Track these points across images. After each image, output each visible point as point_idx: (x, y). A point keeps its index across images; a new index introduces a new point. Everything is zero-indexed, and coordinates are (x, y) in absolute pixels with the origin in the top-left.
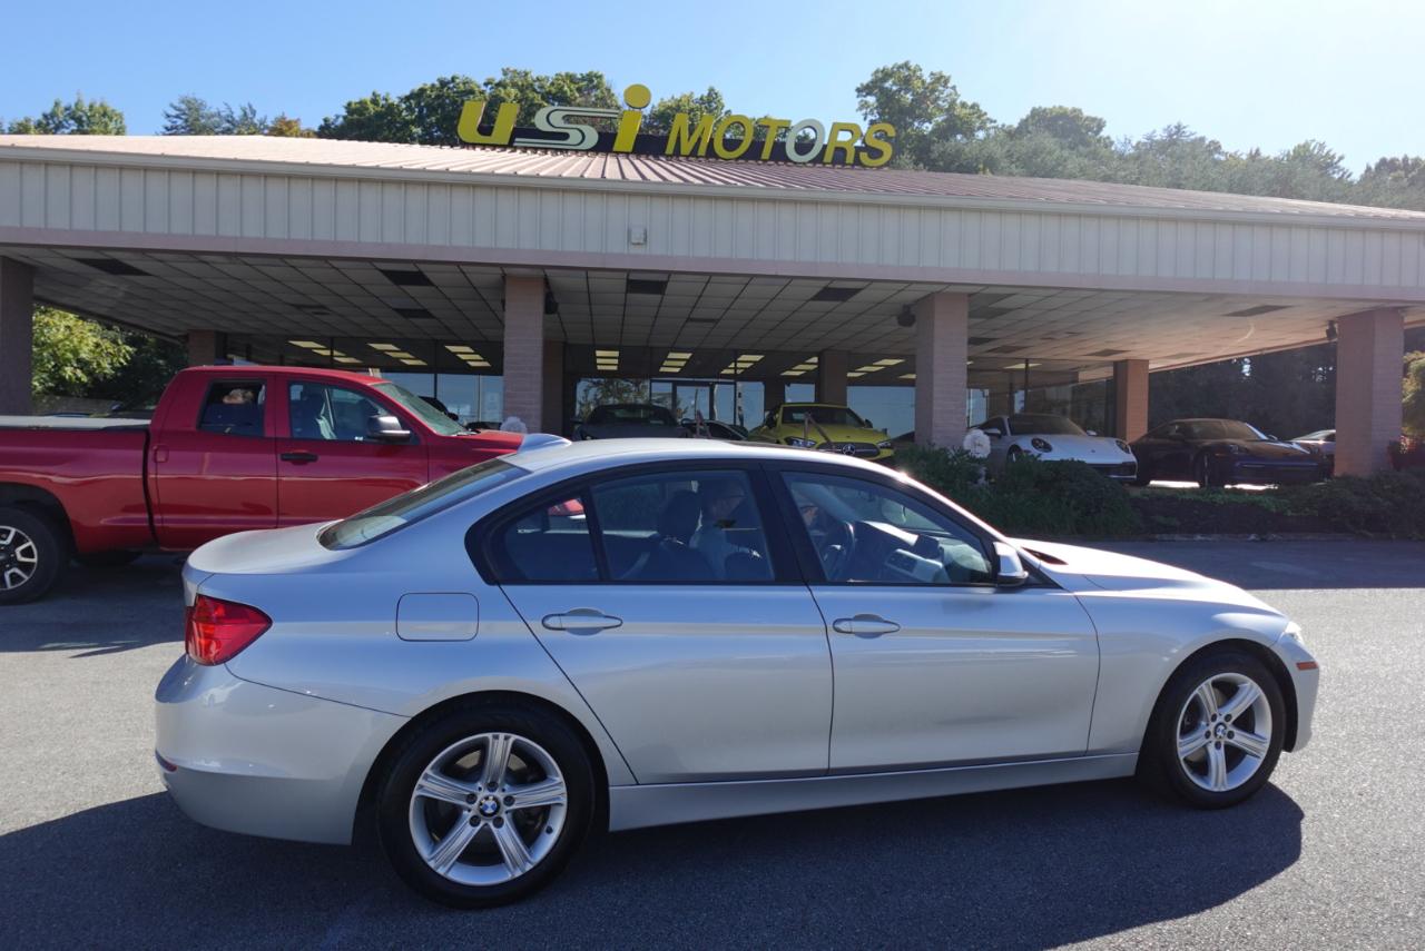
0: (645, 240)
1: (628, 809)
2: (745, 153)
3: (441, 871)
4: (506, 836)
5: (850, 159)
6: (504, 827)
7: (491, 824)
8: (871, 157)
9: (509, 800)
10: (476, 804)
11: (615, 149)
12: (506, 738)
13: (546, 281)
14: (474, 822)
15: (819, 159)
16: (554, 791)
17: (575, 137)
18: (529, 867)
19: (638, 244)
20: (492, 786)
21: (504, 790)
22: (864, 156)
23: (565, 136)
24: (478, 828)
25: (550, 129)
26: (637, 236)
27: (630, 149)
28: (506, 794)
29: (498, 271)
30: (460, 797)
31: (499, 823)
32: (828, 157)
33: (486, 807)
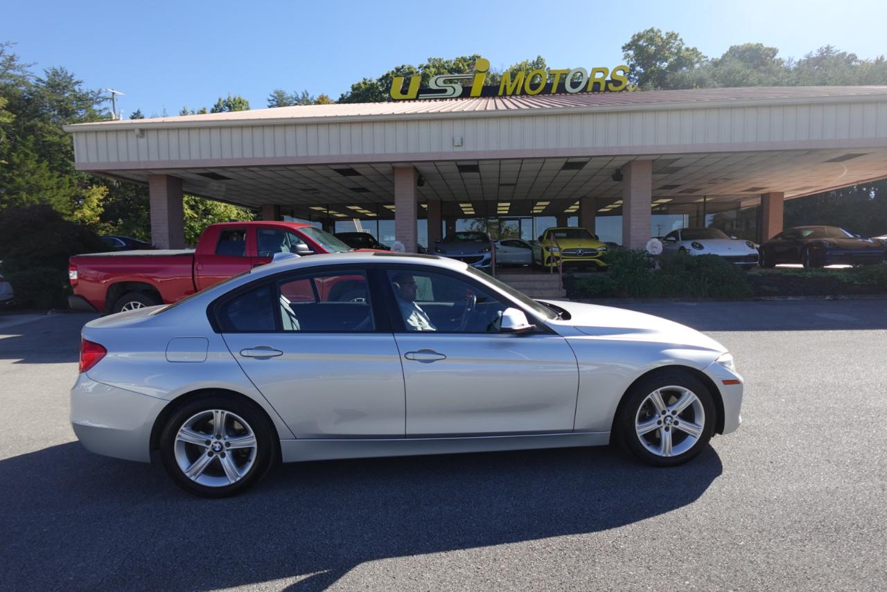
0: (462, 143)
1: (291, 451)
2: (543, 90)
3: (193, 478)
4: (227, 462)
5: (602, 88)
6: (225, 458)
7: (219, 456)
8: (615, 85)
9: (228, 444)
10: (211, 445)
11: (471, 95)
12: (222, 413)
13: (415, 169)
14: (210, 454)
15: (584, 90)
16: (250, 441)
17: (450, 91)
18: (238, 479)
19: (459, 146)
20: (219, 437)
21: (225, 439)
22: (611, 86)
23: (445, 91)
24: (212, 458)
25: (438, 88)
26: (457, 142)
27: (479, 95)
28: (226, 441)
29: (389, 165)
30: (202, 442)
31: (223, 455)
32: (590, 88)
33: (216, 447)
